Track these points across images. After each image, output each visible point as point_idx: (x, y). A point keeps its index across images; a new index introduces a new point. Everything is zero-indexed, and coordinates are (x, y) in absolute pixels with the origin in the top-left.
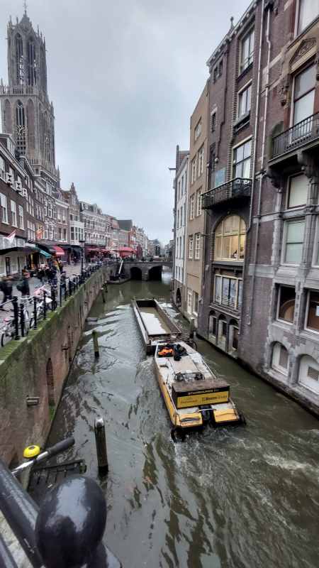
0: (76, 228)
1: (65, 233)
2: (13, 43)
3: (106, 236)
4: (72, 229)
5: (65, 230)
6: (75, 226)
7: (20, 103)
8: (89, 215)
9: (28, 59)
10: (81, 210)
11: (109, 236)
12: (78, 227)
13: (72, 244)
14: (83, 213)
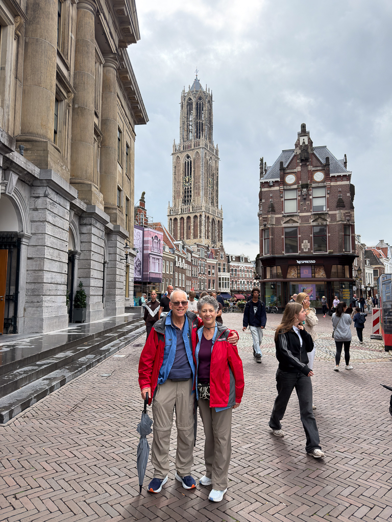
2: (185, 106)
3: (255, 281)
5: (214, 281)
6: (221, 277)
7: (188, 157)
9: (197, 115)
10: (229, 262)
12: (224, 277)
14: (231, 264)
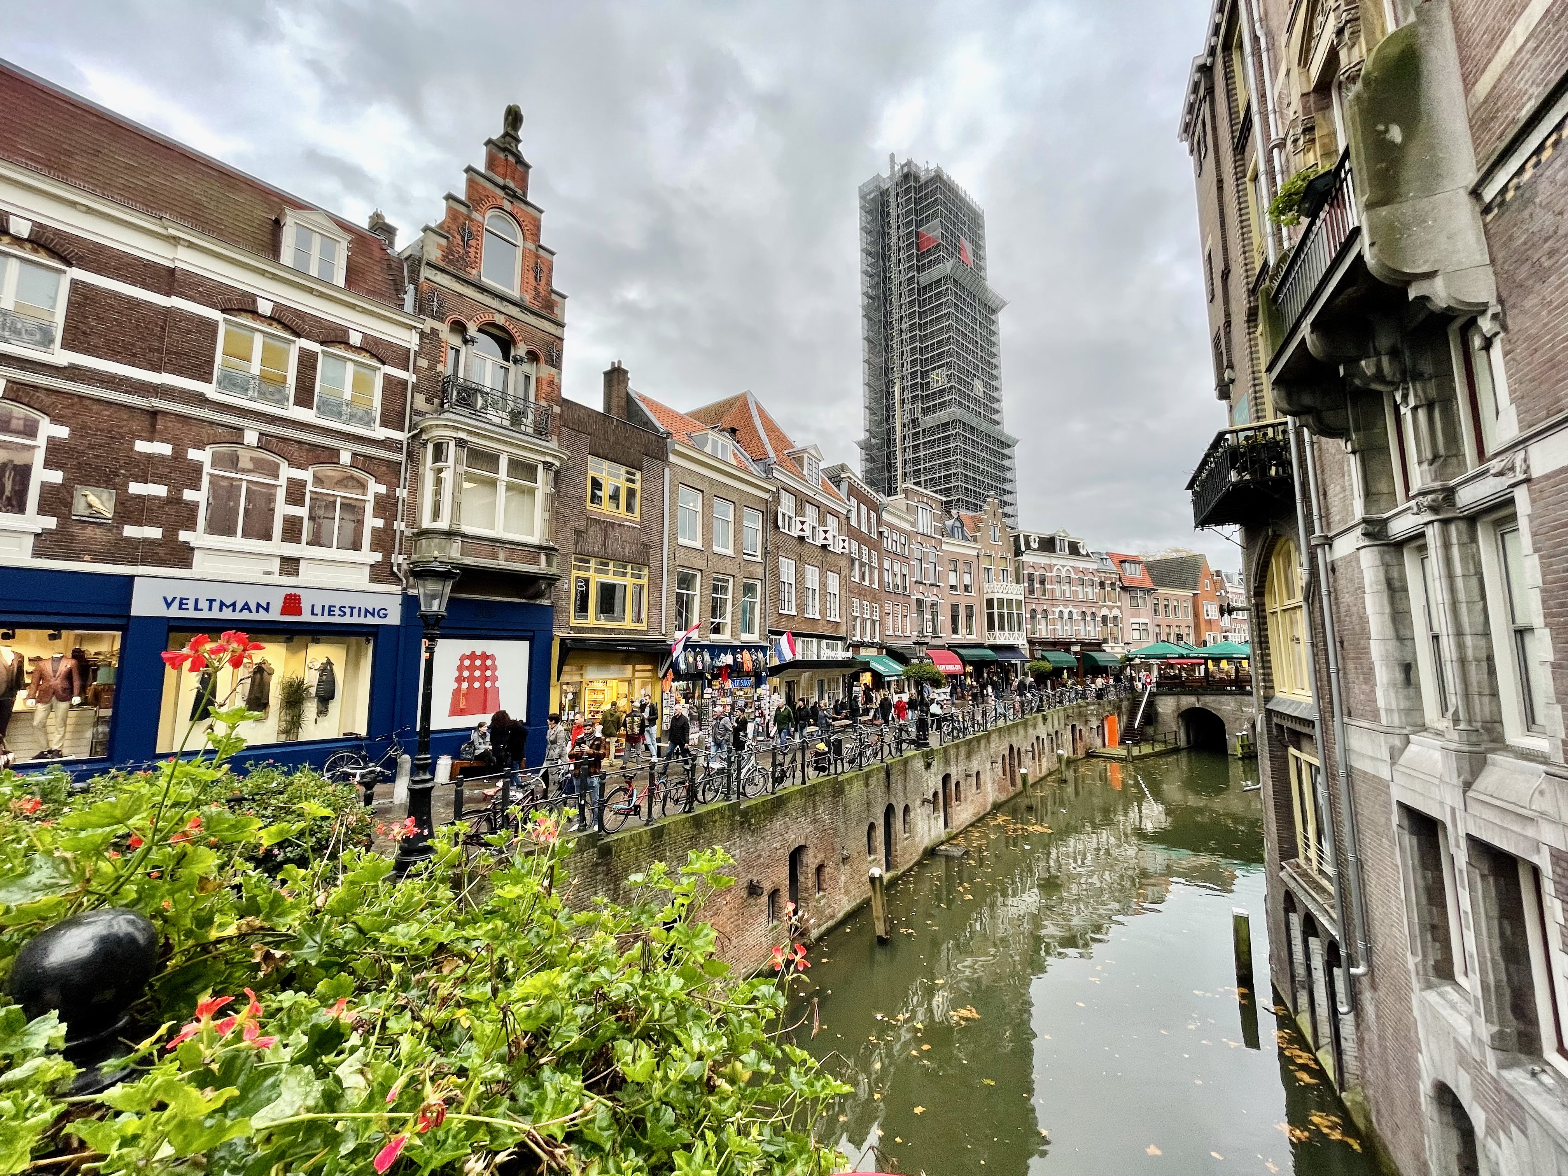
0: (1000, 601)
1: (969, 617)
3: (1105, 611)
4: (990, 602)
5: (970, 608)
6: (995, 597)
8: (1043, 559)
10: (1018, 553)
11: (1116, 612)
12: (1005, 596)
13: (992, 641)
14: (1024, 558)
